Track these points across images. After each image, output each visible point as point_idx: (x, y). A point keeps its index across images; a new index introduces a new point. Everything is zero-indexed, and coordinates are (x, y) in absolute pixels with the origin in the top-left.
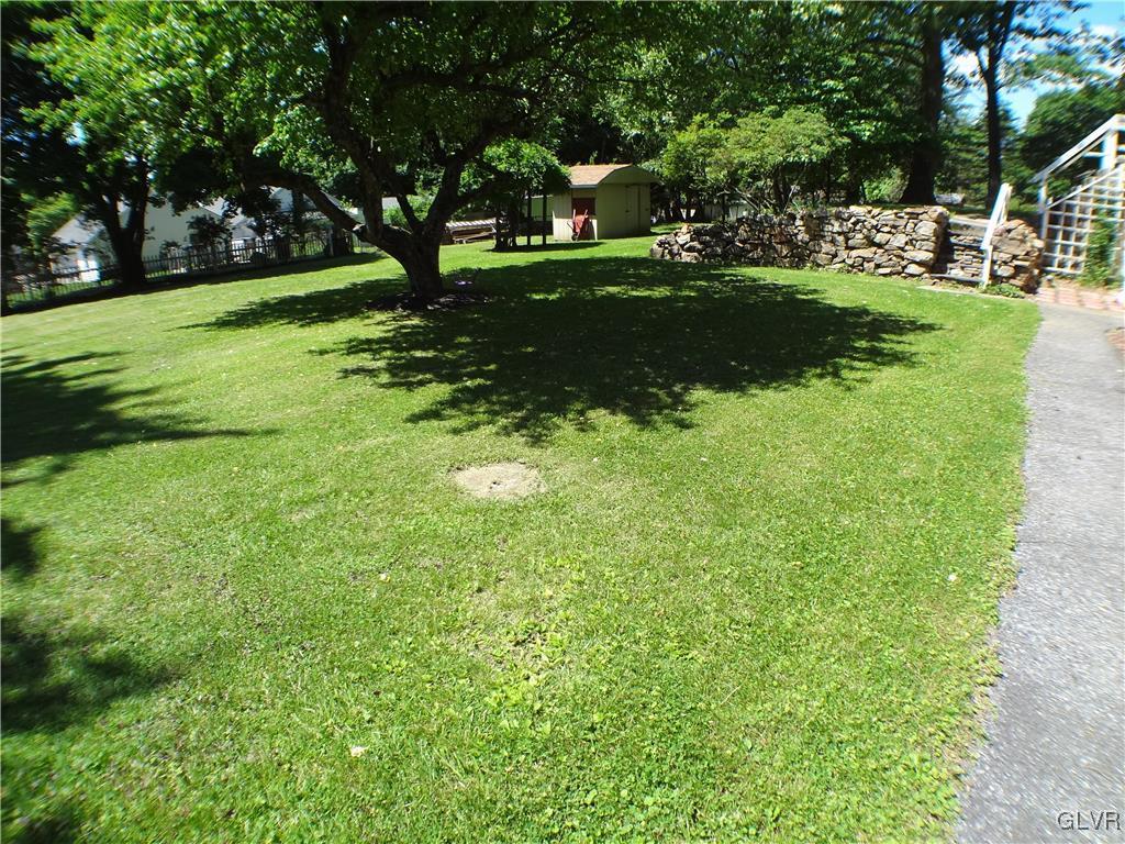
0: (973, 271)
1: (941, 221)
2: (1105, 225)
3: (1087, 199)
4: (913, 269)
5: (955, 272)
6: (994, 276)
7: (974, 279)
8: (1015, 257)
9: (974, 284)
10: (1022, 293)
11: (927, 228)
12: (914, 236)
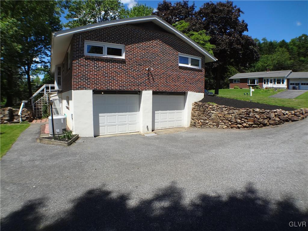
0: (18, 120)
1: (10, 110)
2: (46, 106)
3: (41, 101)
4: (5, 122)
5: (15, 121)
6: (22, 120)
7: (19, 121)
8: (26, 115)
9: (18, 122)
10: (28, 122)
11: (7, 112)
12: (4, 115)
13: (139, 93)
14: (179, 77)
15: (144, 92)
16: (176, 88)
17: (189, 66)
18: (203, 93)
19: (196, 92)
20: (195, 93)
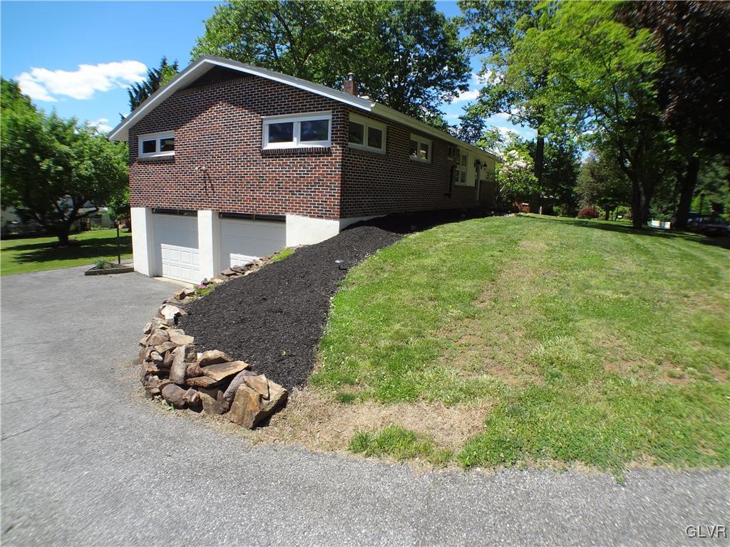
13: (194, 214)
14: (261, 179)
15: (200, 213)
16: (254, 204)
17: (295, 144)
18: (335, 218)
19: (311, 216)
20: (307, 219)
